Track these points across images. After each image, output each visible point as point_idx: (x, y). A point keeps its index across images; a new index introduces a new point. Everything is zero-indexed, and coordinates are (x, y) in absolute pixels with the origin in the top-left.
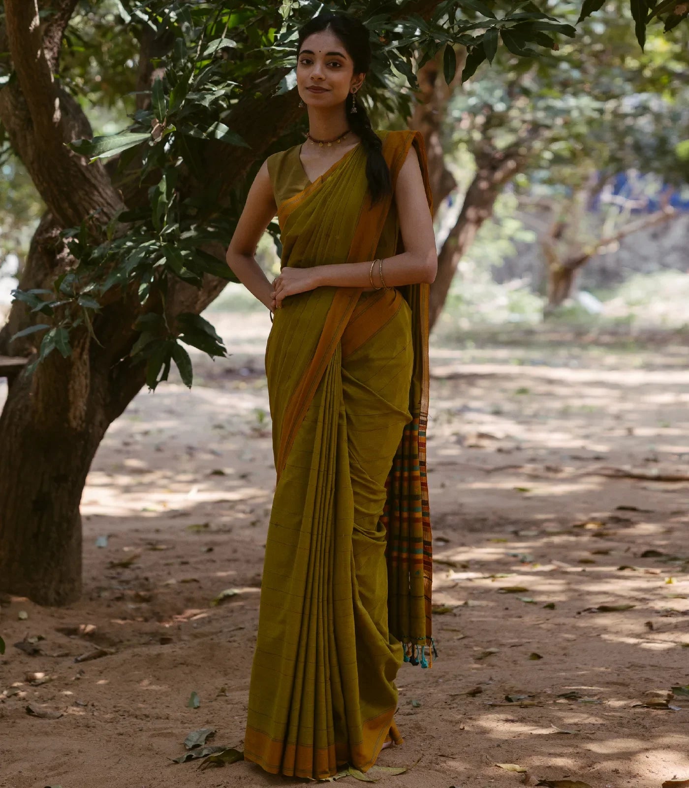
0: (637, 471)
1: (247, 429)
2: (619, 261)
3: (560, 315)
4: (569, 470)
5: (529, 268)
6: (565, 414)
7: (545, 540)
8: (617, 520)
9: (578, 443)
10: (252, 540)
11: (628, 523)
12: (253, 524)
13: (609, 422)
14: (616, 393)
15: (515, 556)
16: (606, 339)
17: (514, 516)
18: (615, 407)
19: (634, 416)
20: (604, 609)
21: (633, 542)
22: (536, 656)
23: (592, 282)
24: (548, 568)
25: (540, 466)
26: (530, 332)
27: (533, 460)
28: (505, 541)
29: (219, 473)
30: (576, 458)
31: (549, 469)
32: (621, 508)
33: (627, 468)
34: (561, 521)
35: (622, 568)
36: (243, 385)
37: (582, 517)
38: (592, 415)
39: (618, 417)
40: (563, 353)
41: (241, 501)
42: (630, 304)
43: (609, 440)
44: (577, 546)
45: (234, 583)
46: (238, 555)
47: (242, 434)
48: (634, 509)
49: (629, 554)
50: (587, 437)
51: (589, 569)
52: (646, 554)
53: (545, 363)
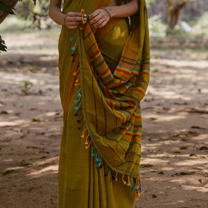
0: (201, 109)
1: (19, 91)
2: (198, 6)
3: (173, 34)
4: (173, 109)
5: (161, 10)
6: (173, 82)
7: (162, 142)
8: (191, 133)
9: (177, 97)
10: (21, 145)
11: (196, 134)
12: (22, 137)
13: (192, 86)
14: (195, 72)
15: (149, 150)
16: (193, 45)
17: (149, 132)
18: (195, 79)
19: (202, 83)
20: (183, 174)
21: (197, 143)
22: (155, 196)
23: (187, 17)
24: (161, 155)
25: (161, 108)
26: (161, 42)
27: (159, 105)
28: (145, 143)
29: (5, 113)
30: (176, 104)
31: (164, 109)
32: (193, 127)
33: (197, 108)
34: (169, 134)
35: (191, 155)
36: (17, 70)
37: (178, 132)
38: (184, 83)
39: (195, 84)
40: (174, 52)
41: (16, 126)
42: (203, 28)
43: (191, 95)
44: (174, 145)
45: (12, 165)
46: (14, 152)
47: (17, 93)
48: (198, 128)
49: (195, 149)
50: (181, 94)
51: (177, 156)
52: (202, 149)
53: (166, 58)
